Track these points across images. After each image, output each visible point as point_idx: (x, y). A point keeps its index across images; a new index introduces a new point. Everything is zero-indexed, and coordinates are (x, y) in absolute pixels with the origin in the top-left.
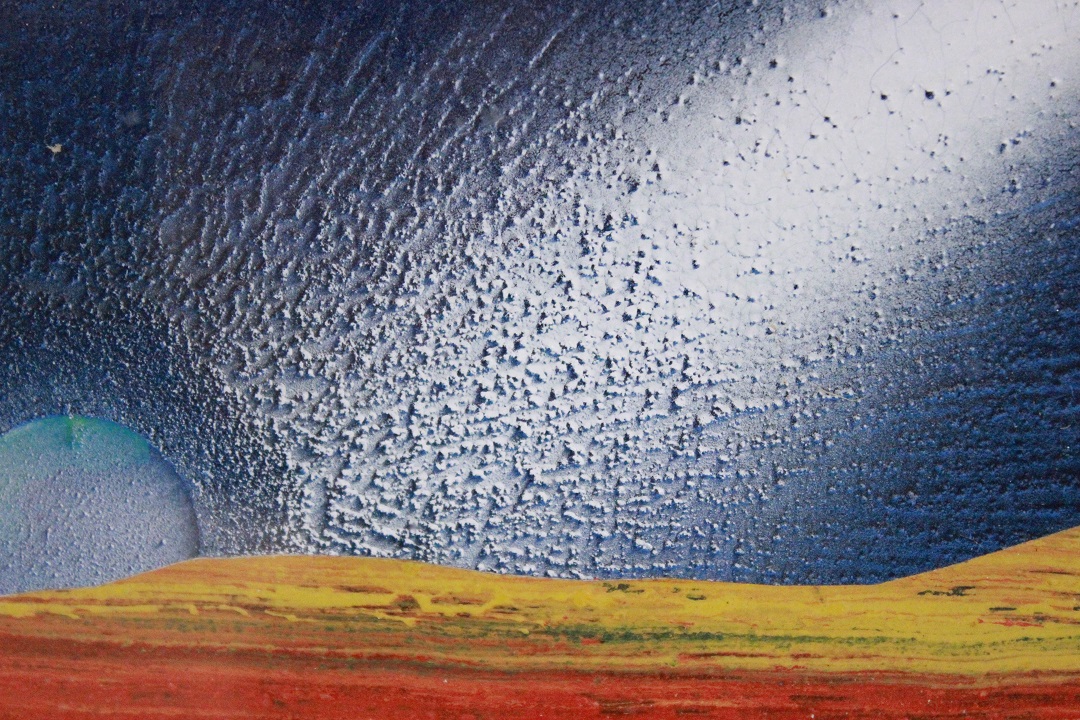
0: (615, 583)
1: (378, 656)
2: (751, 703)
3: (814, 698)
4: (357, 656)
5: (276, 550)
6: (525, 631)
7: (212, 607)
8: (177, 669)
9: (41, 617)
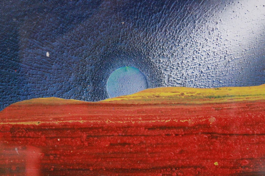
0: (216, 88)
1: (178, 103)
2: (240, 107)
3: (250, 105)
4: (175, 103)
5: (161, 87)
6: (202, 97)
7: (150, 97)
8: (145, 108)
9: (122, 100)
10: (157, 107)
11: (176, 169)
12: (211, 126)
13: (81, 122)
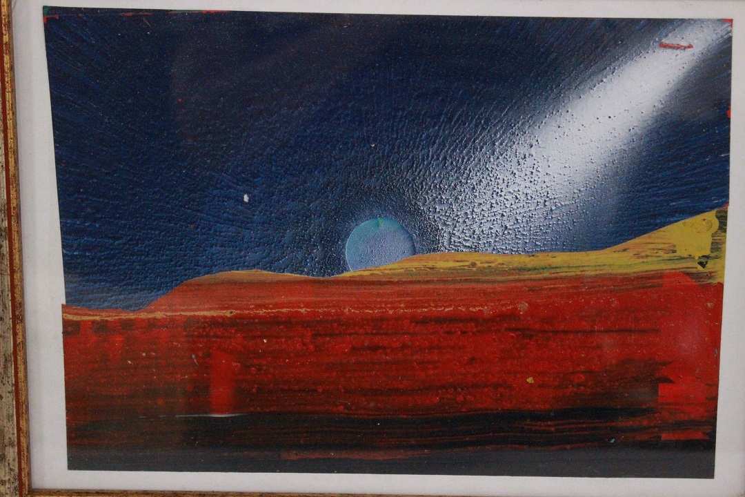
0: (530, 254)
1: (466, 279)
2: (570, 285)
3: (587, 282)
4: (461, 280)
5: (437, 252)
6: (507, 269)
7: (419, 269)
8: (410, 287)
9: (371, 275)
10: (431, 286)
11: (462, 389)
12: (521, 317)
13: (303, 311)
